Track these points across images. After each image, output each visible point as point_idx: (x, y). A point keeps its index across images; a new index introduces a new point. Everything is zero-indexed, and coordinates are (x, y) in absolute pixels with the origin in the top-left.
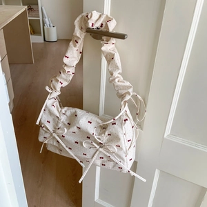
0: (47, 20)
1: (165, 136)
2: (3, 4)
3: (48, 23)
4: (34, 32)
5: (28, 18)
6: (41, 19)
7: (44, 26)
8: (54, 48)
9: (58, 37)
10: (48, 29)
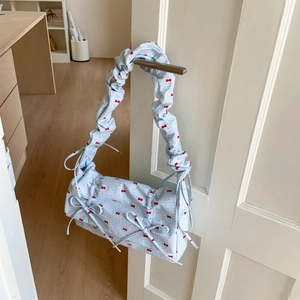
0: (74, 30)
1: (238, 204)
2: (13, 9)
3: (76, 35)
4: (56, 47)
5: (48, 28)
6: (66, 28)
7: (70, 38)
8: (84, 70)
9: (90, 54)
10: (76, 43)
